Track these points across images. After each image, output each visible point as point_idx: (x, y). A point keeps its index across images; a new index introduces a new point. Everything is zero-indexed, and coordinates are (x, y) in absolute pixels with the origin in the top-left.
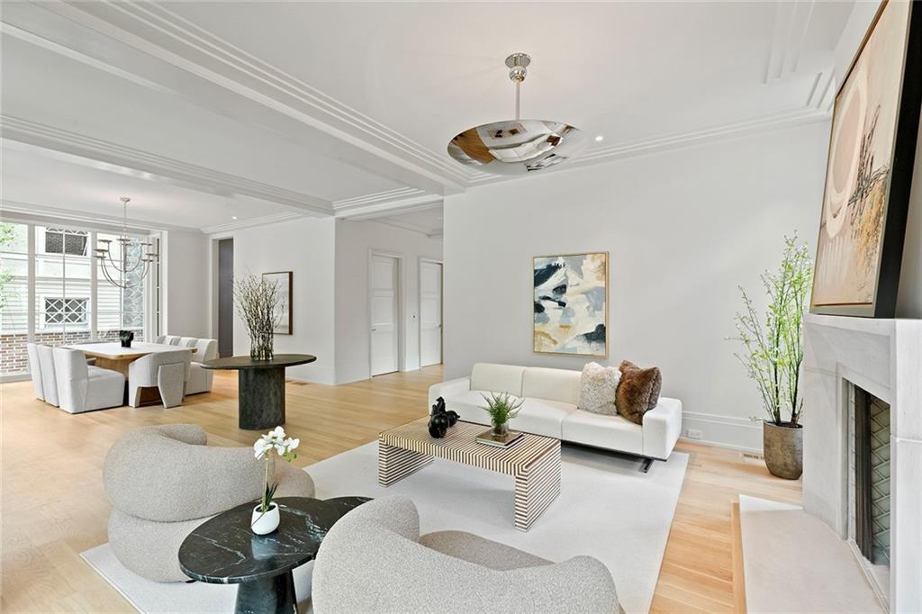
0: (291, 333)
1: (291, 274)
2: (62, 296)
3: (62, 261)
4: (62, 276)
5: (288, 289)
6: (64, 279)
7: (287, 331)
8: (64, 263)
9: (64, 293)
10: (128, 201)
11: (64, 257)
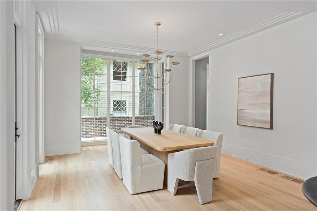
0: (271, 128)
1: (272, 75)
2: (120, 99)
3: (120, 84)
4: (120, 90)
5: (269, 89)
6: (121, 92)
7: (268, 126)
8: (121, 85)
9: (121, 98)
10: (160, 24)
11: (121, 82)
